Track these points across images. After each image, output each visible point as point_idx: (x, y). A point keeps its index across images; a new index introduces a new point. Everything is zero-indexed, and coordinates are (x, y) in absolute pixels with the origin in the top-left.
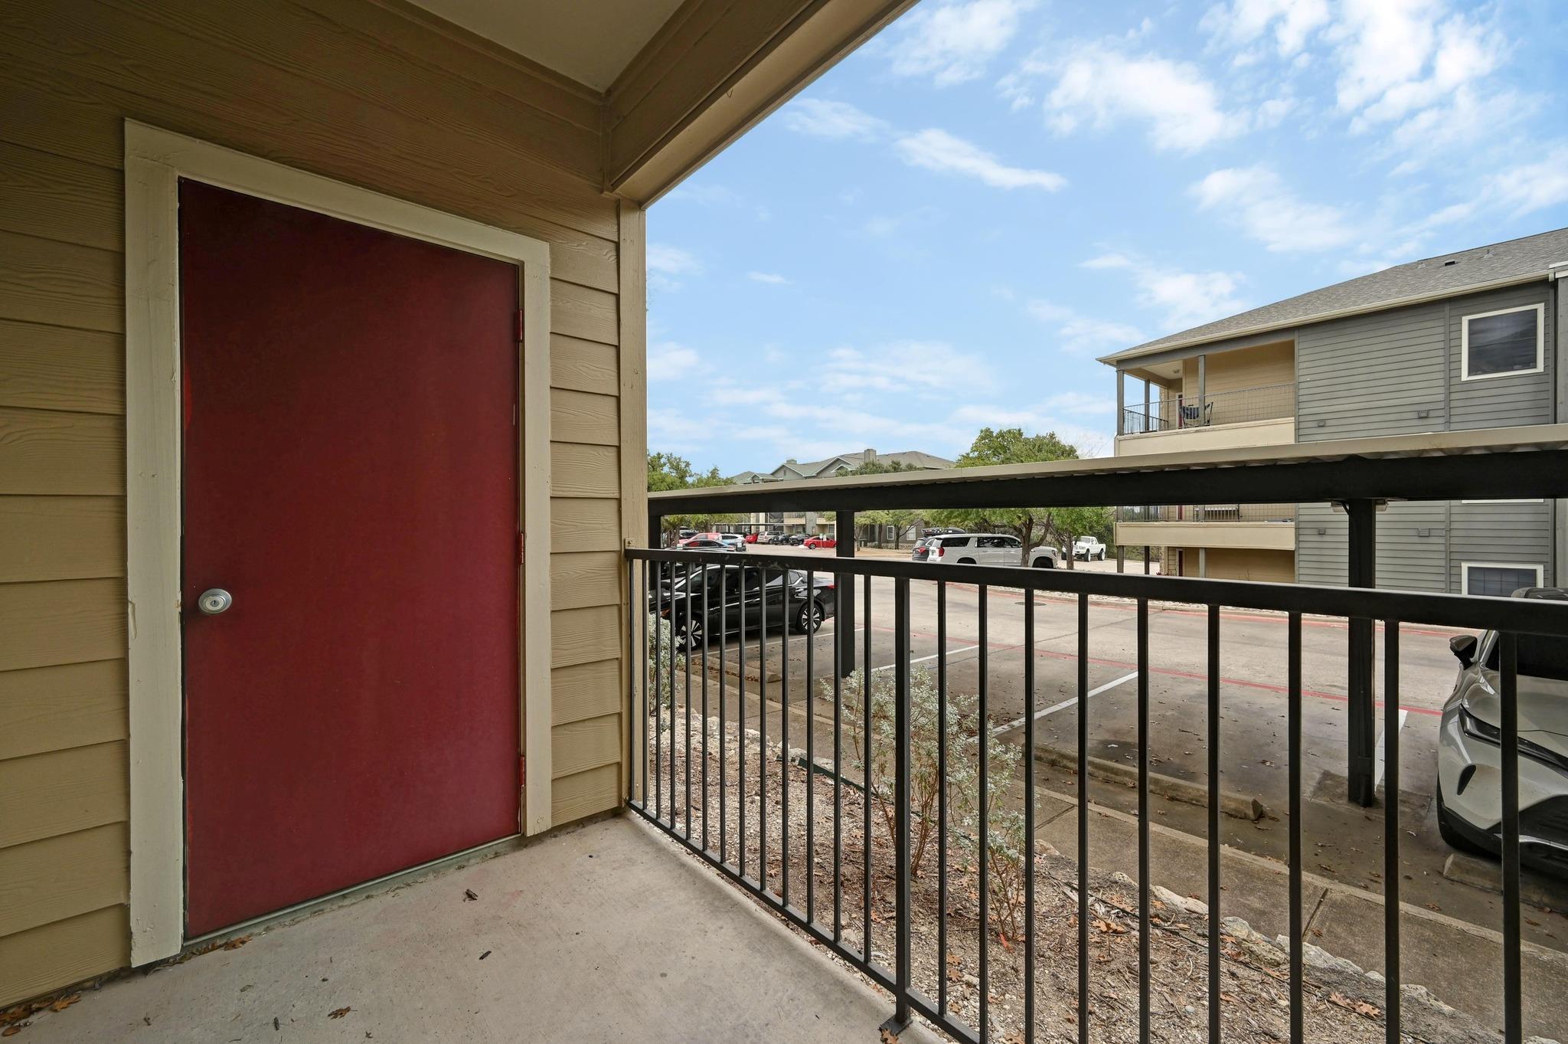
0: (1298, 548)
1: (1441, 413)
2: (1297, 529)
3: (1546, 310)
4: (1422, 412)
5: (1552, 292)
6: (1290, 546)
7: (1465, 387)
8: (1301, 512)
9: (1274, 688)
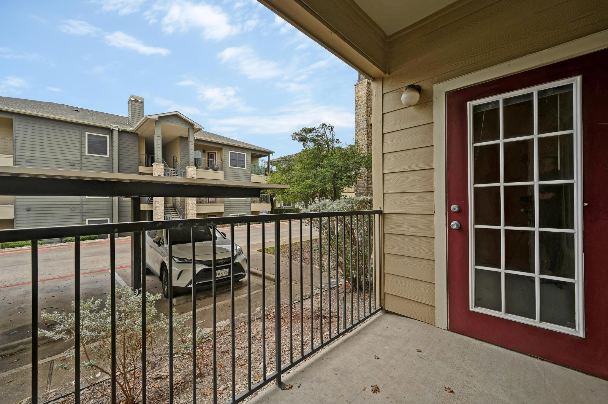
0: (15, 217)
1: (79, 165)
2: (15, 208)
3: (109, 138)
4: (72, 163)
5: (111, 133)
6: (12, 217)
7: (87, 157)
8: (17, 200)
9: (61, 278)
